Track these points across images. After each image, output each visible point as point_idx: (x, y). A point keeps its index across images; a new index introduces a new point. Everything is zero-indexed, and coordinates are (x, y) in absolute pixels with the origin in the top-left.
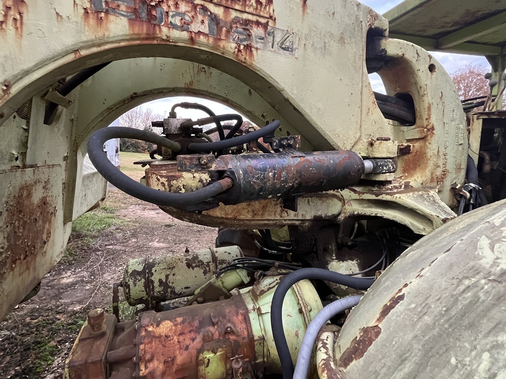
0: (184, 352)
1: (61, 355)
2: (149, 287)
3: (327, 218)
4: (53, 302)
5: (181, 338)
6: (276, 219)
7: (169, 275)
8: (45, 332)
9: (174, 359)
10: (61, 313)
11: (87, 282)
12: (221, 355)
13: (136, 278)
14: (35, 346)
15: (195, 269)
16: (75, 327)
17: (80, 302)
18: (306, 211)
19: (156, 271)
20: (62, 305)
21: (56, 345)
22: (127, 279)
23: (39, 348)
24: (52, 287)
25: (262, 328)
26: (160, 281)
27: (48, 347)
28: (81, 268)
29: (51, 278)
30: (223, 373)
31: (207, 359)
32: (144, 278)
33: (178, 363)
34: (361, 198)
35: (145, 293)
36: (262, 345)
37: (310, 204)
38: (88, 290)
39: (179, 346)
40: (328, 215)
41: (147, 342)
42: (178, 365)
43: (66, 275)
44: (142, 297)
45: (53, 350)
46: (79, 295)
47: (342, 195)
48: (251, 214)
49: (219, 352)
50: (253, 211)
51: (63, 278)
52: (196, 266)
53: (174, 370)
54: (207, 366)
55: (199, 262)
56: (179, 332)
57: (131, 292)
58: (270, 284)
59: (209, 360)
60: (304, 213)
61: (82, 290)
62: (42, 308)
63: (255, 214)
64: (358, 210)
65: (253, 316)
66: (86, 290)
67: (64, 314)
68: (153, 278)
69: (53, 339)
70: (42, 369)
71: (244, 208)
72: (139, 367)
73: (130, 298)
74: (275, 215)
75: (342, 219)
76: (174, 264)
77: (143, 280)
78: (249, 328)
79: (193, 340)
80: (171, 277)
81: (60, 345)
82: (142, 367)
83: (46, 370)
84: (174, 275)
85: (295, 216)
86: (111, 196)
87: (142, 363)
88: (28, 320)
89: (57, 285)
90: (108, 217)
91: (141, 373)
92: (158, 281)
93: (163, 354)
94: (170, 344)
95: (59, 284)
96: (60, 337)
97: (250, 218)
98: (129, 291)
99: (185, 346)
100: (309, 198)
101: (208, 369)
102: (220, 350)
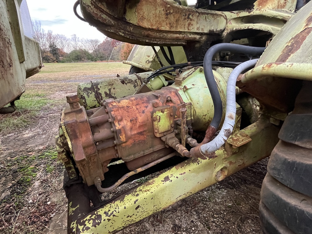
0: (142, 114)
1: (40, 171)
2: (98, 98)
3: (217, 33)
4: (23, 147)
5: (138, 107)
6: (185, 31)
7: (111, 89)
8: (24, 162)
9: (136, 119)
10: (31, 151)
11: (42, 134)
12: (167, 113)
13: (88, 92)
14: (20, 169)
15: (128, 84)
16: (44, 156)
17: (42, 145)
18: (204, 26)
19: (101, 87)
20: (30, 148)
21: (35, 167)
22: (82, 93)
23: (24, 170)
24: (19, 140)
25: (189, 98)
26: (106, 93)
27: (30, 168)
28: (35, 128)
29: (16, 136)
30: (169, 126)
31: (158, 116)
32: (94, 92)
33: (140, 121)
34: (238, 16)
35: (96, 102)
36: (190, 108)
37: (207, 20)
38: (44, 138)
39: (138, 111)
40: (218, 30)
41: (115, 110)
42: (140, 122)
43: (25, 133)
44: (95, 105)
45: (34, 170)
46: (40, 141)
47: (225, 16)
48: (168, 26)
49: (166, 112)
50: (170, 24)
51: (24, 134)
52: (128, 83)
53: (138, 126)
54: (159, 121)
55: (129, 80)
56: (135, 104)
57: (86, 101)
58: (188, 73)
59: (160, 117)
60: (203, 27)
61: (41, 139)
62: (16, 151)
63: (172, 26)
64: (236, 26)
65: (181, 93)
66: (43, 138)
67: (34, 152)
68: (100, 91)
69: (31, 165)
70: (30, 180)
71: (163, 21)
72: (114, 124)
73: (87, 106)
74: (184, 28)
75: (225, 35)
76: (113, 83)
77: (94, 93)
78: (180, 98)
79: (146, 107)
80: (112, 90)
81: (38, 166)
82: (117, 124)
83: (33, 180)
84: (114, 89)
85: (197, 29)
86: (40, 88)
87: (116, 121)
88: (9, 158)
89: (21, 138)
90: (43, 99)
91: (117, 128)
92: (104, 93)
93: (128, 116)
94: (131, 110)
95: (23, 138)
96: (36, 163)
97: (168, 30)
98: (85, 101)
99: (142, 111)
100: (206, 15)
101: (160, 124)
102: (166, 110)
